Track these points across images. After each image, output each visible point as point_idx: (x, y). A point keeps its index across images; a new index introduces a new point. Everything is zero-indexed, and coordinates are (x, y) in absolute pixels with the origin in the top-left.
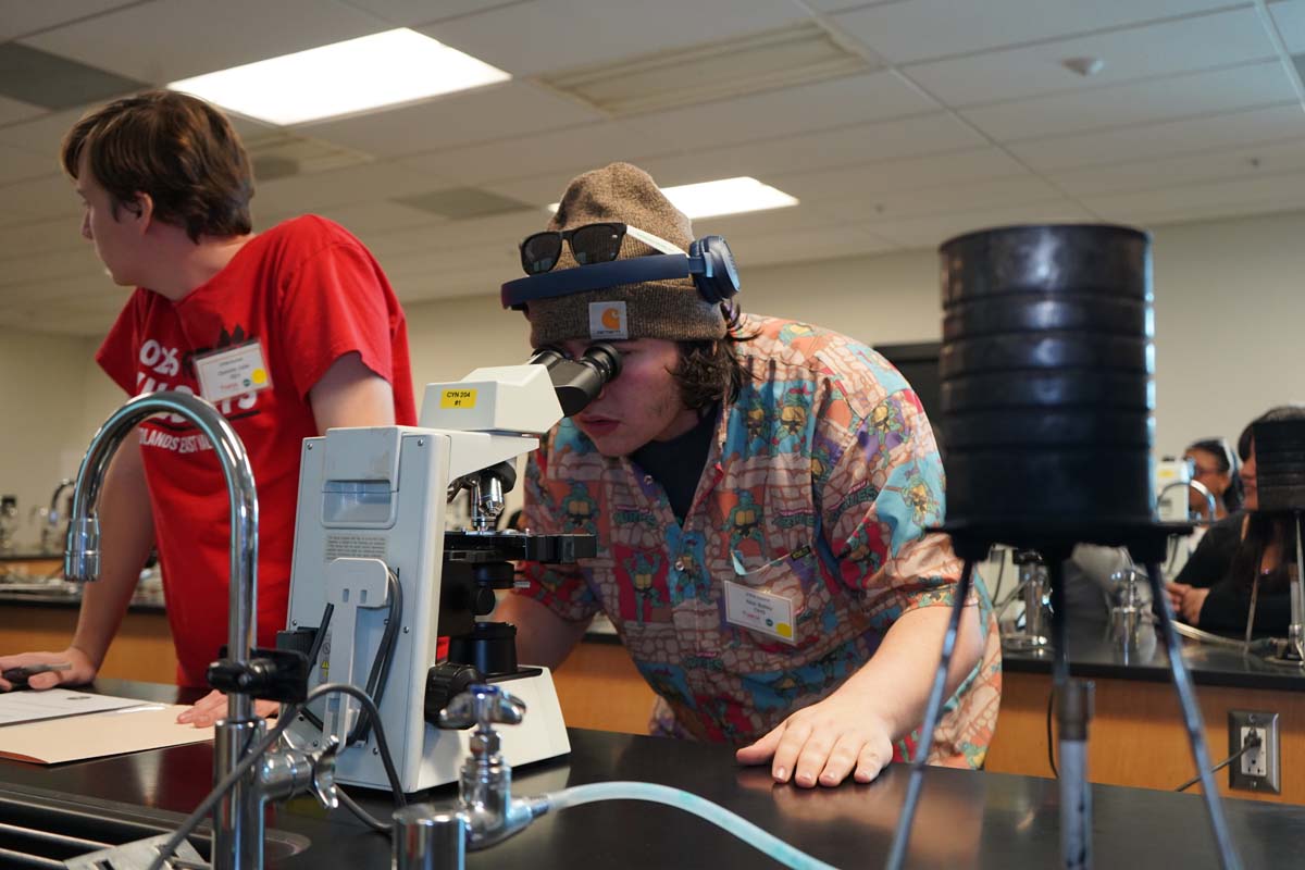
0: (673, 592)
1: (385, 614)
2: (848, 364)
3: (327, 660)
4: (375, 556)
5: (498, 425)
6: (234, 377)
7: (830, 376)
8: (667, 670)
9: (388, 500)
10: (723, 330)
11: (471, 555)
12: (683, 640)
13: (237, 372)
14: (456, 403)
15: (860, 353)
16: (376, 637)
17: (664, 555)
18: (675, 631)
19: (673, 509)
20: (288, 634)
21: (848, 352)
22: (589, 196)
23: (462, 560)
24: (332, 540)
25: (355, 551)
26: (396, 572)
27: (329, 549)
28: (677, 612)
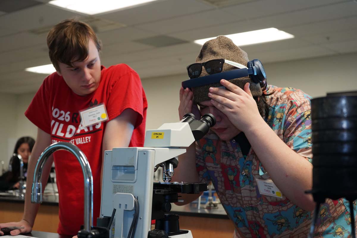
0: (241, 183)
1: (133, 212)
3: (114, 228)
4: (130, 192)
5: (172, 145)
6: (94, 117)
7: (292, 100)
8: (240, 210)
9: (134, 173)
10: (261, 92)
11: (163, 191)
12: (245, 200)
13: (96, 115)
14: (157, 137)
15: (308, 97)
16: (130, 220)
17: (238, 169)
18: (242, 197)
19: (242, 152)
20: (101, 219)
21: (303, 96)
22: (211, 49)
23: (160, 193)
24: (115, 186)
25: (123, 190)
26: (137, 198)
27: (114, 190)
28: (242, 190)
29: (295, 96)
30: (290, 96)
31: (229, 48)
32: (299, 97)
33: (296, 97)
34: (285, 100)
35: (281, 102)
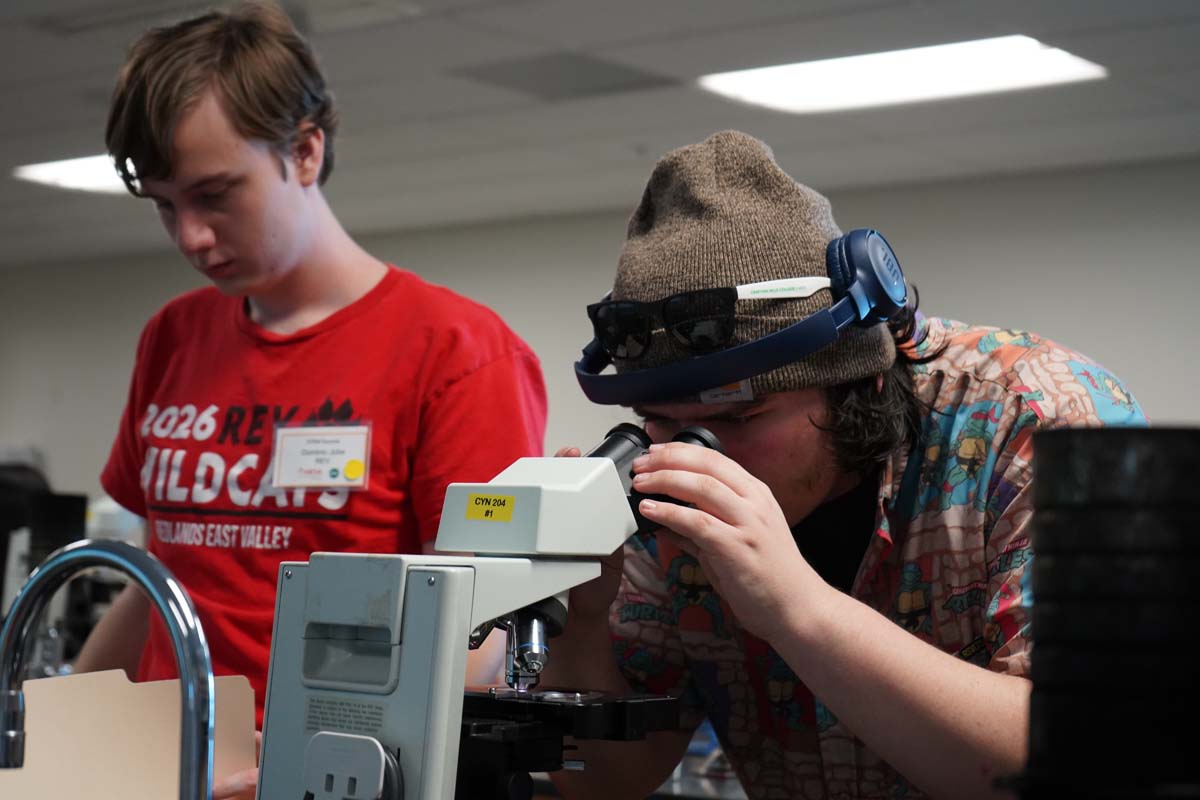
2: (1058, 384)
4: (367, 732)
5: (543, 548)
6: (319, 461)
7: (1024, 394)
9: (386, 652)
10: (892, 353)
11: (499, 728)
13: (327, 456)
14: (487, 513)
15: (1087, 374)
21: (1066, 370)
23: (486, 735)
24: (315, 704)
25: (344, 721)
26: (396, 753)
27: (310, 717)
28: (824, 739)
29: (1034, 374)
30: (1013, 370)
31: (758, 183)
32: (1052, 374)
33: (1037, 378)
34: (992, 384)
35: (978, 391)
